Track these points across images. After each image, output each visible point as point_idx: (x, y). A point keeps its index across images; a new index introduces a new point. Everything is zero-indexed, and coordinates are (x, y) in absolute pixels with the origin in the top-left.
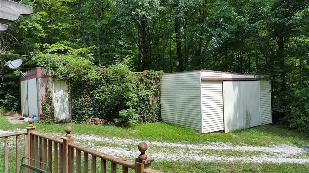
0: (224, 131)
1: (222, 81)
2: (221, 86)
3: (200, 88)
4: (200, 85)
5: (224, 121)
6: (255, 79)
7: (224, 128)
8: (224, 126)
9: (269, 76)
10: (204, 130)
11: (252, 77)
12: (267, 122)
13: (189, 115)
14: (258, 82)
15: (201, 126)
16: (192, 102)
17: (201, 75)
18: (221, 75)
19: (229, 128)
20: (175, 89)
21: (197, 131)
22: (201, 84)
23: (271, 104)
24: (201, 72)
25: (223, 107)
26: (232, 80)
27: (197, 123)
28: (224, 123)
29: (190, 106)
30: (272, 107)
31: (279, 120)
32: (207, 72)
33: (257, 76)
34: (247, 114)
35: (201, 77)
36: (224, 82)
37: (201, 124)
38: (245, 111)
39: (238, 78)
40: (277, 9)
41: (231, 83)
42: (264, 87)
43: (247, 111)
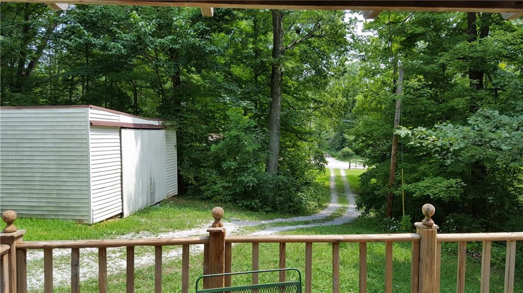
0: (122, 214)
1: (121, 128)
2: (119, 137)
3: (87, 139)
4: (87, 135)
5: (122, 198)
6: (160, 128)
7: (122, 209)
8: (122, 206)
9: (175, 123)
10: (94, 217)
11: (156, 123)
12: (173, 192)
13: (59, 192)
14: (163, 132)
15: (89, 211)
16: (68, 167)
17: (90, 115)
18: (117, 118)
19: (129, 208)
20: (21, 141)
21: (80, 221)
22: (90, 133)
23: (177, 165)
24: (90, 111)
25: (122, 173)
26: (133, 127)
27: (79, 207)
28: (122, 202)
29: (62, 175)
30: (179, 171)
31: (187, 189)
32: (98, 110)
33: (162, 122)
34: (151, 183)
35: (90, 119)
36: (123, 131)
37: (89, 207)
38: (149, 178)
39: (140, 125)
40: (197, 25)
41: (132, 132)
42: (170, 139)
43: (151, 179)
